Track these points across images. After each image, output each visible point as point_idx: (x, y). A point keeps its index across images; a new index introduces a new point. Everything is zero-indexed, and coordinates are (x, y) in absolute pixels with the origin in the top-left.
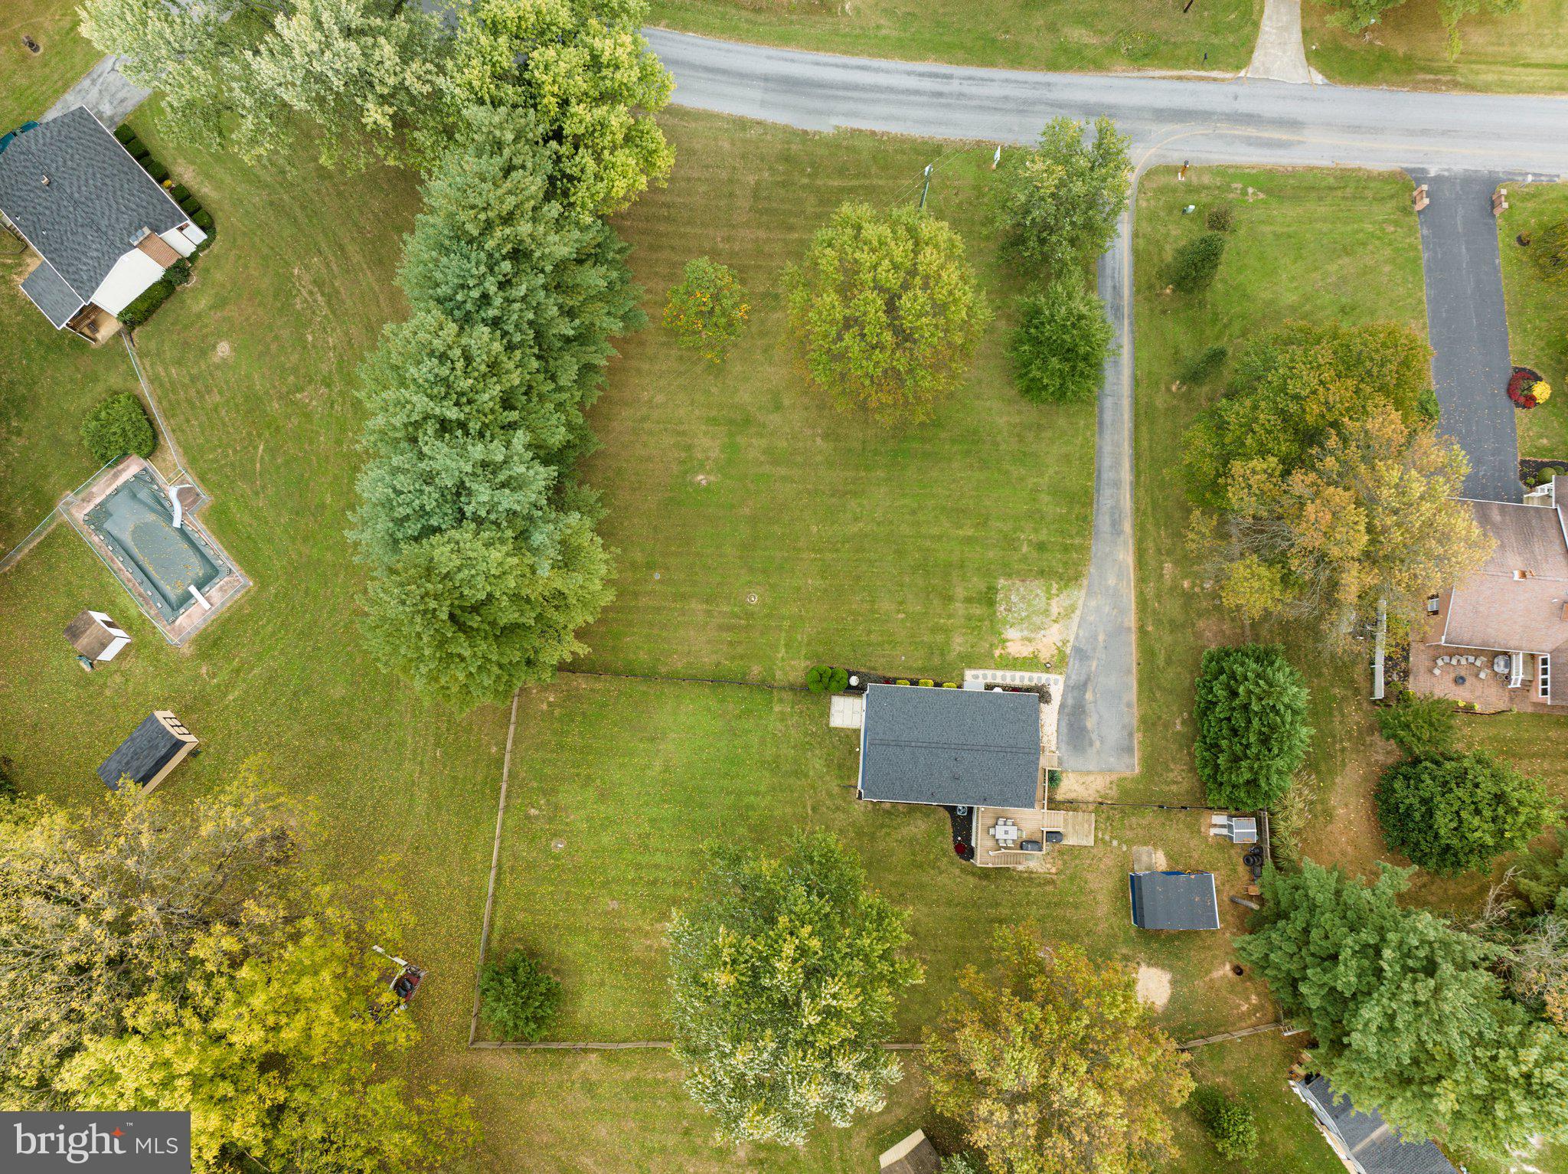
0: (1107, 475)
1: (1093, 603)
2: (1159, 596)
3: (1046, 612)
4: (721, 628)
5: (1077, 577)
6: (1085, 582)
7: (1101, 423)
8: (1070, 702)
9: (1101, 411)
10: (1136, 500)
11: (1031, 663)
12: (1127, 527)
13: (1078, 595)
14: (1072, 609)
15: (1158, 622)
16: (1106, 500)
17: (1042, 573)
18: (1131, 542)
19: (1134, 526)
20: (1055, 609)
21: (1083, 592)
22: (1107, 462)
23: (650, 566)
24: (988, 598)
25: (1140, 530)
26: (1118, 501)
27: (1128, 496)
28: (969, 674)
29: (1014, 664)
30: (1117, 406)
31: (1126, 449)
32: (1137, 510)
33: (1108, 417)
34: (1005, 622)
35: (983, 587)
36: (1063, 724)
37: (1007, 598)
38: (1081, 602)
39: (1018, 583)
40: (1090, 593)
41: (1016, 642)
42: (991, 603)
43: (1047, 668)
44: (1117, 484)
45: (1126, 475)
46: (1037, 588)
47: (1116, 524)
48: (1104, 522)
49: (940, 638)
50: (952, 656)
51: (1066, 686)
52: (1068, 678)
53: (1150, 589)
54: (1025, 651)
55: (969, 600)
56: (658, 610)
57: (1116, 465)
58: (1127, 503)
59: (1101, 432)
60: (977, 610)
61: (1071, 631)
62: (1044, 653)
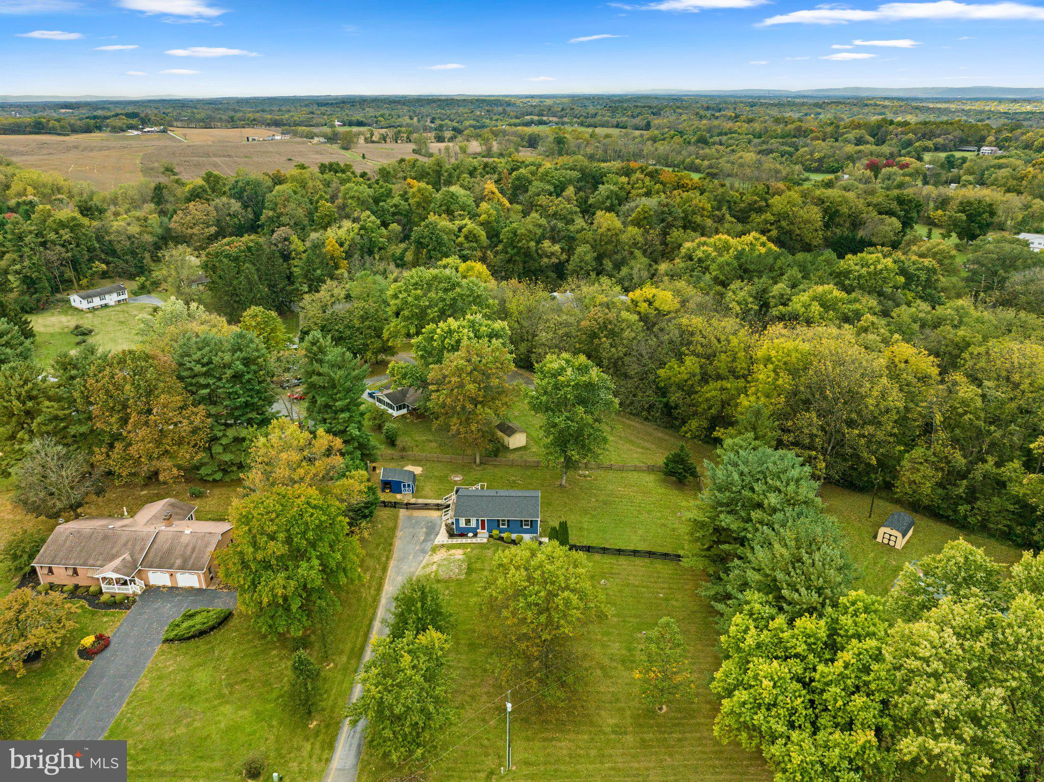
1: (412, 569)
2: (376, 569)
3: (439, 565)
4: (618, 574)
8: (432, 536)
10: (374, 614)
11: (450, 547)
12: (383, 601)
13: (419, 572)
14: (424, 567)
15: (379, 559)
17: (438, 581)
18: (383, 594)
19: (379, 601)
20: (434, 567)
21: (417, 574)
23: (667, 600)
24: (470, 570)
25: (376, 600)
27: (379, 615)
28: (485, 540)
29: (460, 546)
32: (375, 608)
34: (463, 561)
35: (474, 575)
36: (437, 529)
37: (460, 570)
38: (419, 570)
39: (453, 576)
40: (413, 574)
42: (469, 568)
43: (443, 546)
45: (377, 624)
46: (442, 574)
50: (494, 548)
51: (434, 541)
52: (432, 544)
53: (379, 573)
54: (453, 551)
55: (482, 570)
56: (656, 582)
60: (478, 565)
61: (427, 559)
62: (443, 550)
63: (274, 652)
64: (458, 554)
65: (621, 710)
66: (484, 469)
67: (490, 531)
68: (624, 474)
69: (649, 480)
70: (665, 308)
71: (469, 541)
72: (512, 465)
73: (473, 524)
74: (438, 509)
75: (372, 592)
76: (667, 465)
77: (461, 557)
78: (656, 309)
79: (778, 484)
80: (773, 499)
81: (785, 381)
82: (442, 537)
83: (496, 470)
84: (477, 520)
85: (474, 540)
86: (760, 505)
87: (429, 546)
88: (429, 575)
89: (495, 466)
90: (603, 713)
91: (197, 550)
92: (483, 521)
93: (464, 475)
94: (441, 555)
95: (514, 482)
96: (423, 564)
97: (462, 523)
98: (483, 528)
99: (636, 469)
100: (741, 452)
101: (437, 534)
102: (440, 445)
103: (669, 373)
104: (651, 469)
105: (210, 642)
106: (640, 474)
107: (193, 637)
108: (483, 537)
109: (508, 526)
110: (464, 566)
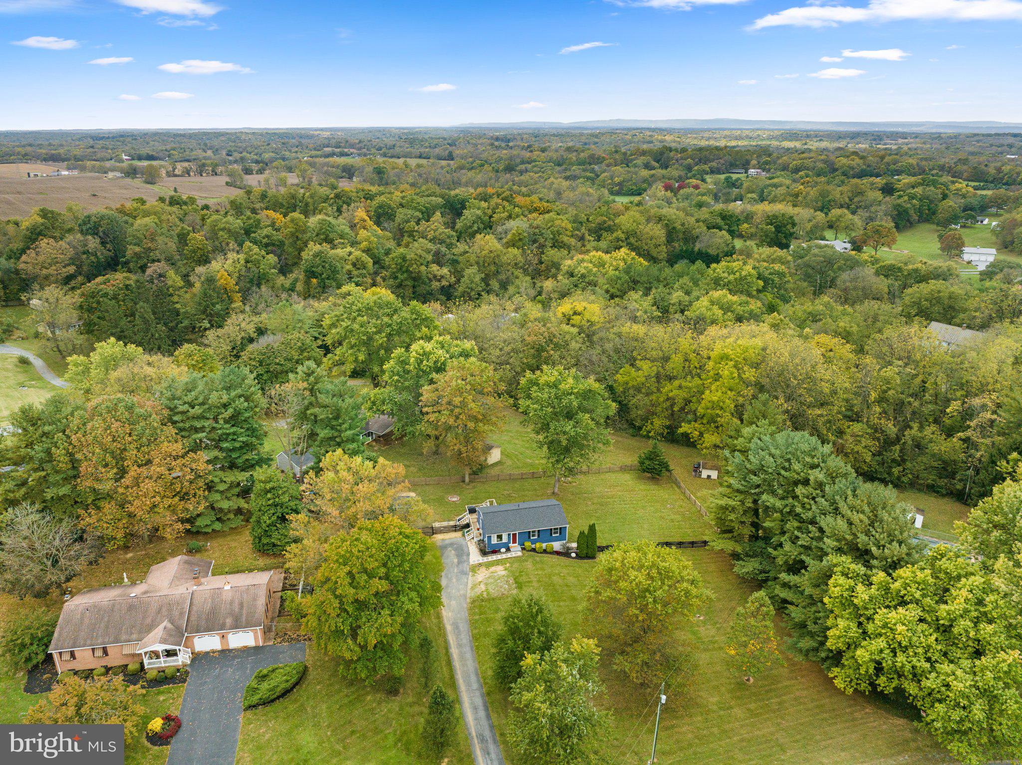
0: (467, 649)
1: (462, 592)
3: (486, 584)
5: (473, 602)
6: (468, 600)
7: (477, 674)
8: (465, 557)
9: (478, 681)
10: (446, 642)
11: (488, 565)
12: (449, 628)
13: (470, 594)
14: (472, 588)
16: (465, 638)
17: (493, 599)
18: (445, 621)
19: (445, 628)
20: (483, 587)
21: (469, 595)
22: (469, 656)
24: (519, 584)
25: (441, 627)
26: (457, 638)
27: (451, 642)
28: (520, 554)
29: (497, 563)
30: (468, 685)
31: (457, 664)
32: (444, 636)
33: (473, 678)
34: (508, 576)
35: (525, 588)
36: (466, 550)
37: (509, 585)
38: (469, 591)
39: (506, 592)
40: (465, 596)
41: (500, 571)
42: (517, 582)
43: (480, 565)
44: (460, 646)
45: (454, 652)
46: (494, 592)
47: (456, 626)
48: (464, 627)
49: (539, 566)
50: (530, 560)
51: (468, 561)
52: (468, 564)
54: (493, 569)
55: (530, 582)
57: (462, 656)
58: (451, 639)
59: (476, 669)
60: (524, 578)
61: (471, 580)
62: (483, 569)
63: (369, 698)
64: (500, 570)
65: (716, 688)
66: (474, 487)
67: (521, 544)
68: (602, 476)
69: (627, 479)
70: (595, 319)
71: (504, 556)
72: (498, 479)
73: (505, 539)
74: (455, 531)
75: (434, 621)
76: (642, 463)
77: (504, 573)
78: (588, 321)
79: (815, 460)
80: (817, 475)
81: (750, 374)
82: (475, 557)
83: (486, 486)
84: (509, 535)
85: (509, 555)
86: (806, 482)
87: (466, 567)
88: (482, 594)
89: (483, 483)
90: (701, 694)
91: (245, 605)
92: (514, 535)
93: (459, 495)
94: (482, 575)
95: (509, 495)
96: (470, 586)
97: (494, 540)
98: (514, 542)
99: (610, 470)
100: (763, 437)
101: (468, 555)
102: (420, 470)
103: (626, 378)
104: (623, 469)
105: (296, 701)
106: (616, 474)
107: (278, 698)
108: (516, 550)
109: (539, 536)
110: (511, 581)
